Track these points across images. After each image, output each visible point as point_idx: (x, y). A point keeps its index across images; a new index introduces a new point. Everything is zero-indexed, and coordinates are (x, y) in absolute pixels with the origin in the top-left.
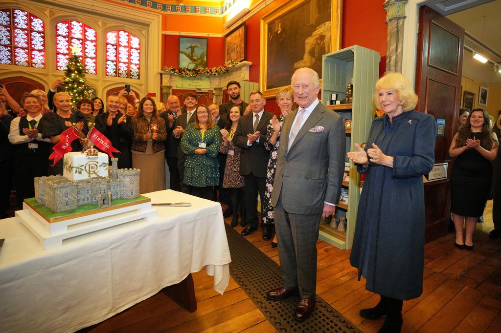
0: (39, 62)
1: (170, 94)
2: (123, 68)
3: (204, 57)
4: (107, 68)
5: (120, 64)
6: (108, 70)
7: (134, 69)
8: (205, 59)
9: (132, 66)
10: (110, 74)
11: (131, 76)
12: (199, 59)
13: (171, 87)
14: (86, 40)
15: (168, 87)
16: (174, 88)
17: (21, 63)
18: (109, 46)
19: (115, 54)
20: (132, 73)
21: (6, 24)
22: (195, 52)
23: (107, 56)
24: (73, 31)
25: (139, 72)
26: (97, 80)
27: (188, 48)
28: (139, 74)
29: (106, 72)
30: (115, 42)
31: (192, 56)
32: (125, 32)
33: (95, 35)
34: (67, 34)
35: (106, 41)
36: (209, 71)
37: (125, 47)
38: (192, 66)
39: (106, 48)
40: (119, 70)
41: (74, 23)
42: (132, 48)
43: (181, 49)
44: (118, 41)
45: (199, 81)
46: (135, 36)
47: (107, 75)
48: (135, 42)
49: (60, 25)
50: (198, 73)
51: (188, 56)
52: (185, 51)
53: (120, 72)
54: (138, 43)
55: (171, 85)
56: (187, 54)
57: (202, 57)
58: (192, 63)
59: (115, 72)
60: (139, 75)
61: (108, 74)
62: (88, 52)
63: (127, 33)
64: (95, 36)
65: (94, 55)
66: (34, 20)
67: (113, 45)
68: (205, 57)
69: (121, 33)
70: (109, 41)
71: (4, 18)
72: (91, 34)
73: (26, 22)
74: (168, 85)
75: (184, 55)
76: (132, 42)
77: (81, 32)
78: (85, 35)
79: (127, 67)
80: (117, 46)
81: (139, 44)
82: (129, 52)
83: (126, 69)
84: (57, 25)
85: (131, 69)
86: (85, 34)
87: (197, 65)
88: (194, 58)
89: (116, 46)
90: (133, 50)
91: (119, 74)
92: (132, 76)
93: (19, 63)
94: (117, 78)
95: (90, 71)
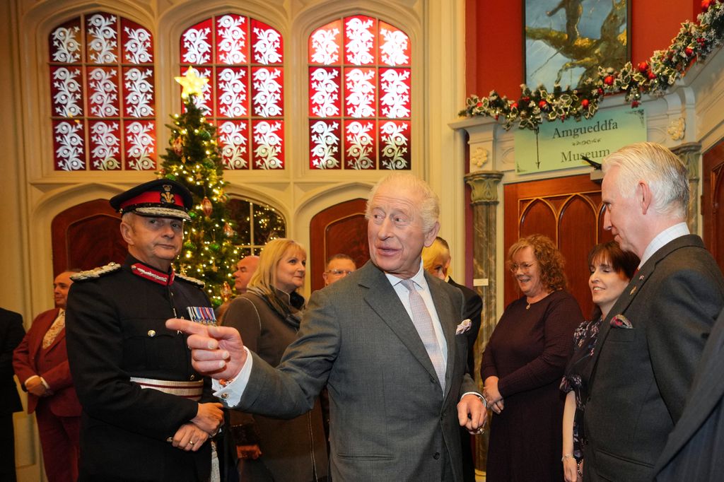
0: (144, 154)
1: (496, 203)
2: (359, 135)
3: (615, 31)
4: (313, 145)
5: (353, 127)
6: (316, 151)
7: (393, 133)
8: (623, 37)
9: (388, 128)
10: (323, 162)
11: (385, 163)
12: (598, 43)
13: (500, 176)
14: (256, 66)
15: (488, 175)
16: (510, 178)
17: (104, 162)
18: (318, 74)
19: (335, 97)
20: (386, 151)
21: (73, 61)
22: (581, 21)
23: (312, 105)
24: (223, 46)
25: (409, 145)
26: (282, 186)
27: (553, 13)
28: (409, 150)
29: (312, 158)
30: (336, 57)
31: (573, 37)
32: (363, 18)
33: (277, 45)
34: (208, 57)
35: (310, 59)
36: (636, 75)
37: (364, 67)
38: (572, 79)
39: (311, 82)
40: (348, 145)
41: (225, 21)
42: (383, 69)
43: (531, 24)
44: (344, 53)
45: (601, 135)
46: (394, 27)
47: (314, 168)
48: (395, 46)
49: (189, 35)
50: (591, 97)
51: (555, 42)
52: (547, 26)
53: (352, 152)
54: (405, 47)
55: (500, 168)
56: (554, 35)
57: (608, 34)
58: (573, 65)
59: (337, 156)
60: (407, 156)
61: (315, 162)
62: (262, 103)
63: (370, 23)
64: (280, 51)
65: (277, 110)
66: (132, 36)
67: (329, 69)
68: (623, 28)
69: (354, 24)
70: (318, 58)
71: (68, 44)
72: (267, 44)
73: (114, 44)
74: (489, 168)
75: (540, 42)
76: (385, 48)
77: (242, 44)
78: (253, 53)
79: (371, 133)
80: (341, 69)
81: (407, 52)
82: (378, 82)
83: (369, 140)
84: (182, 38)
85: (384, 138)
86: (253, 49)
87: (590, 71)
88: (579, 42)
89: (338, 69)
90: (387, 75)
91: (347, 159)
92: (388, 159)
93: (100, 162)
94: (343, 172)
95: (266, 161)
